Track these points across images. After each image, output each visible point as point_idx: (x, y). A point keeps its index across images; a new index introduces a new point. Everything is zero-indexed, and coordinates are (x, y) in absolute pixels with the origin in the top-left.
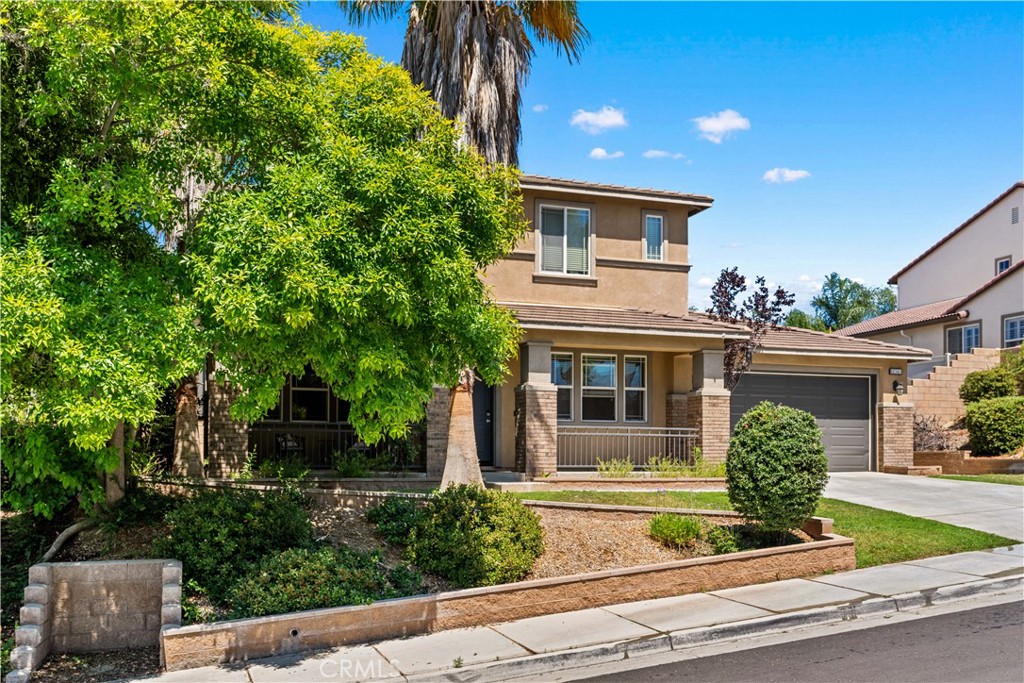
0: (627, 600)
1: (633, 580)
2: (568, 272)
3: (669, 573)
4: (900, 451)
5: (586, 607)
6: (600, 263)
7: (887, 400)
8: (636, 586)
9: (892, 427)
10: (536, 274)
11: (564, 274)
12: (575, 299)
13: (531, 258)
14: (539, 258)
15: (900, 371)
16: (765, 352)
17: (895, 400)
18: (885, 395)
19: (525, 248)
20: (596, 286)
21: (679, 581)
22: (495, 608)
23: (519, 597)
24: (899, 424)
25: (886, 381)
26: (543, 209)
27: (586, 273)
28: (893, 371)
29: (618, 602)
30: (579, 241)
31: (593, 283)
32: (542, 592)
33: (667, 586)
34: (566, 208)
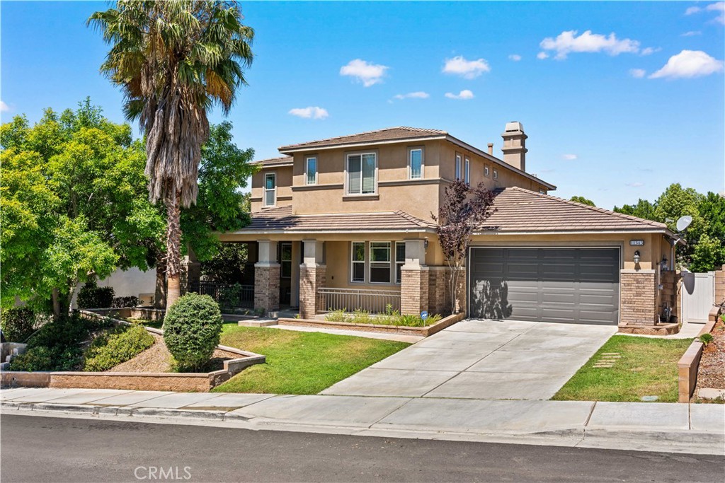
0: (110, 388)
1: (113, 379)
2: (363, 192)
3: (126, 378)
4: (638, 311)
5: (96, 388)
6: (381, 185)
7: (628, 268)
8: (114, 382)
9: (631, 290)
10: (344, 196)
11: (361, 194)
12: (366, 209)
13: (341, 187)
14: (346, 187)
15: (641, 243)
16: (499, 234)
17: (637, 268)
18: (625, 263)
19: (338, 182)
20: (378, 199)
21: (130, 383)
22: (67, 382)
23: (74, 378)
24: (638, 287)
25: (627, 251)
26: (350, 157)
27: (373, 192)
28: (633, 243)
29: (107, 388)
30: (368, 173)
31: (377, 198)
32: (82, 378)
33: (125, 385)
34: (362, 154)
